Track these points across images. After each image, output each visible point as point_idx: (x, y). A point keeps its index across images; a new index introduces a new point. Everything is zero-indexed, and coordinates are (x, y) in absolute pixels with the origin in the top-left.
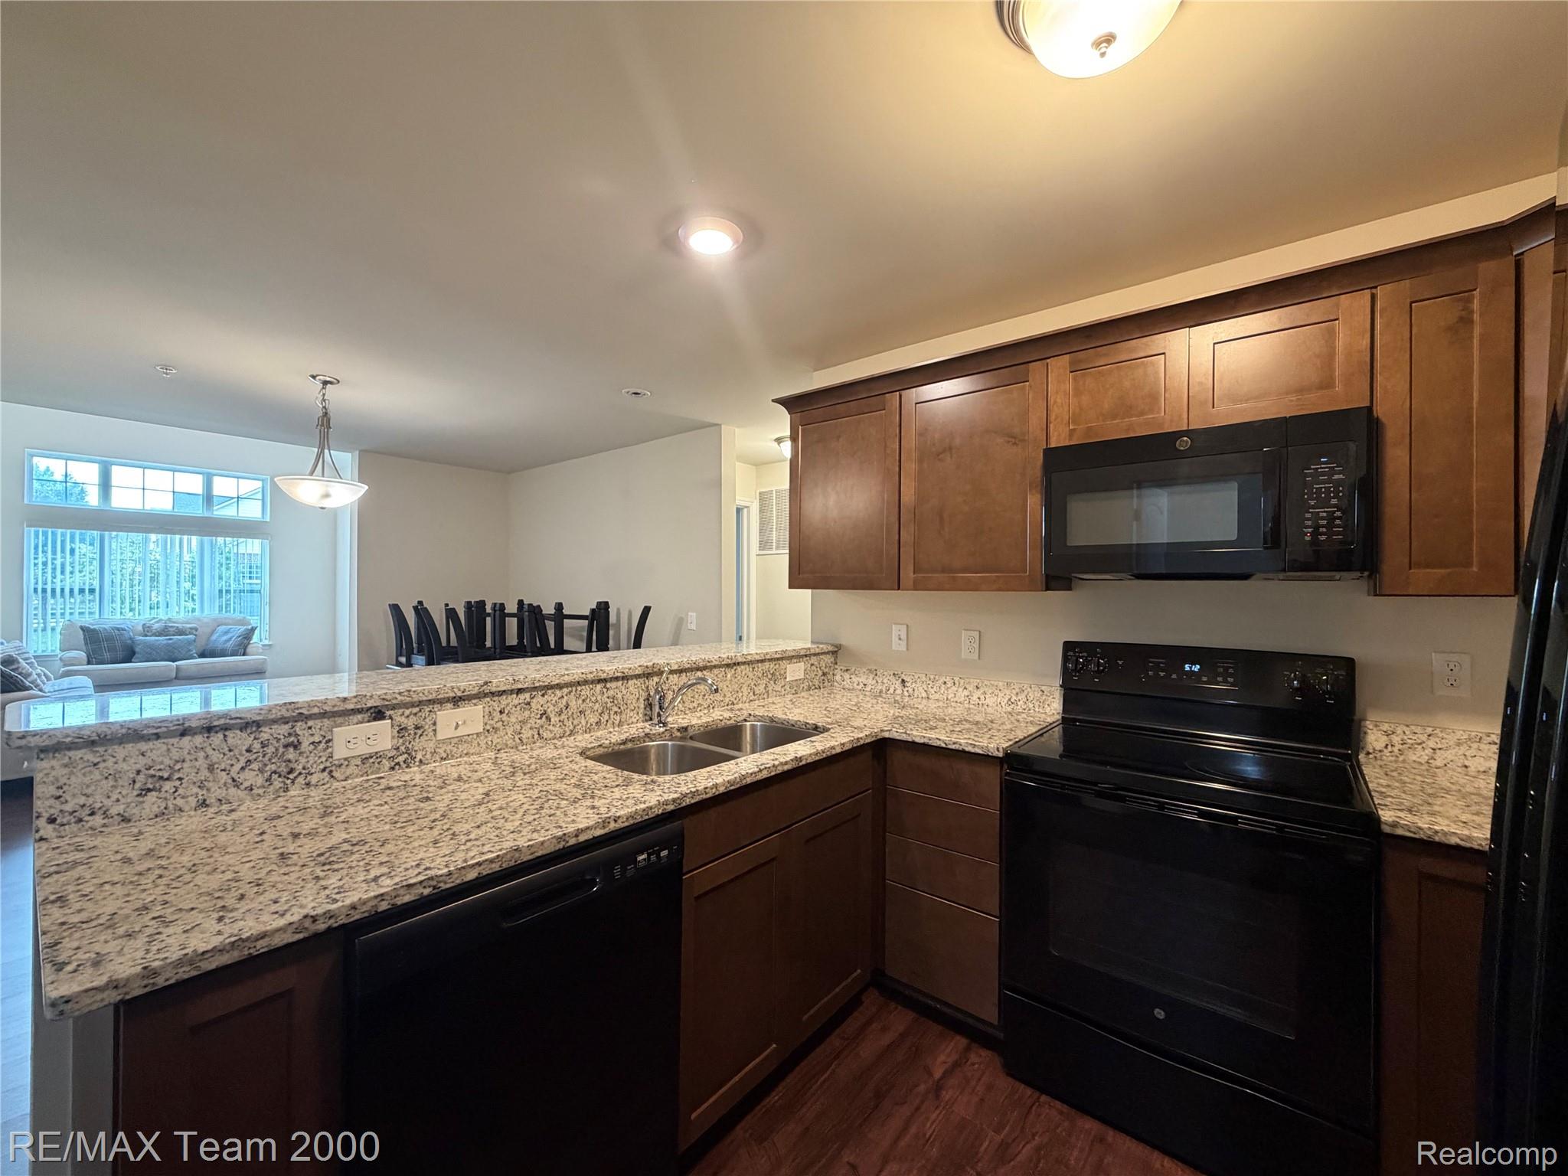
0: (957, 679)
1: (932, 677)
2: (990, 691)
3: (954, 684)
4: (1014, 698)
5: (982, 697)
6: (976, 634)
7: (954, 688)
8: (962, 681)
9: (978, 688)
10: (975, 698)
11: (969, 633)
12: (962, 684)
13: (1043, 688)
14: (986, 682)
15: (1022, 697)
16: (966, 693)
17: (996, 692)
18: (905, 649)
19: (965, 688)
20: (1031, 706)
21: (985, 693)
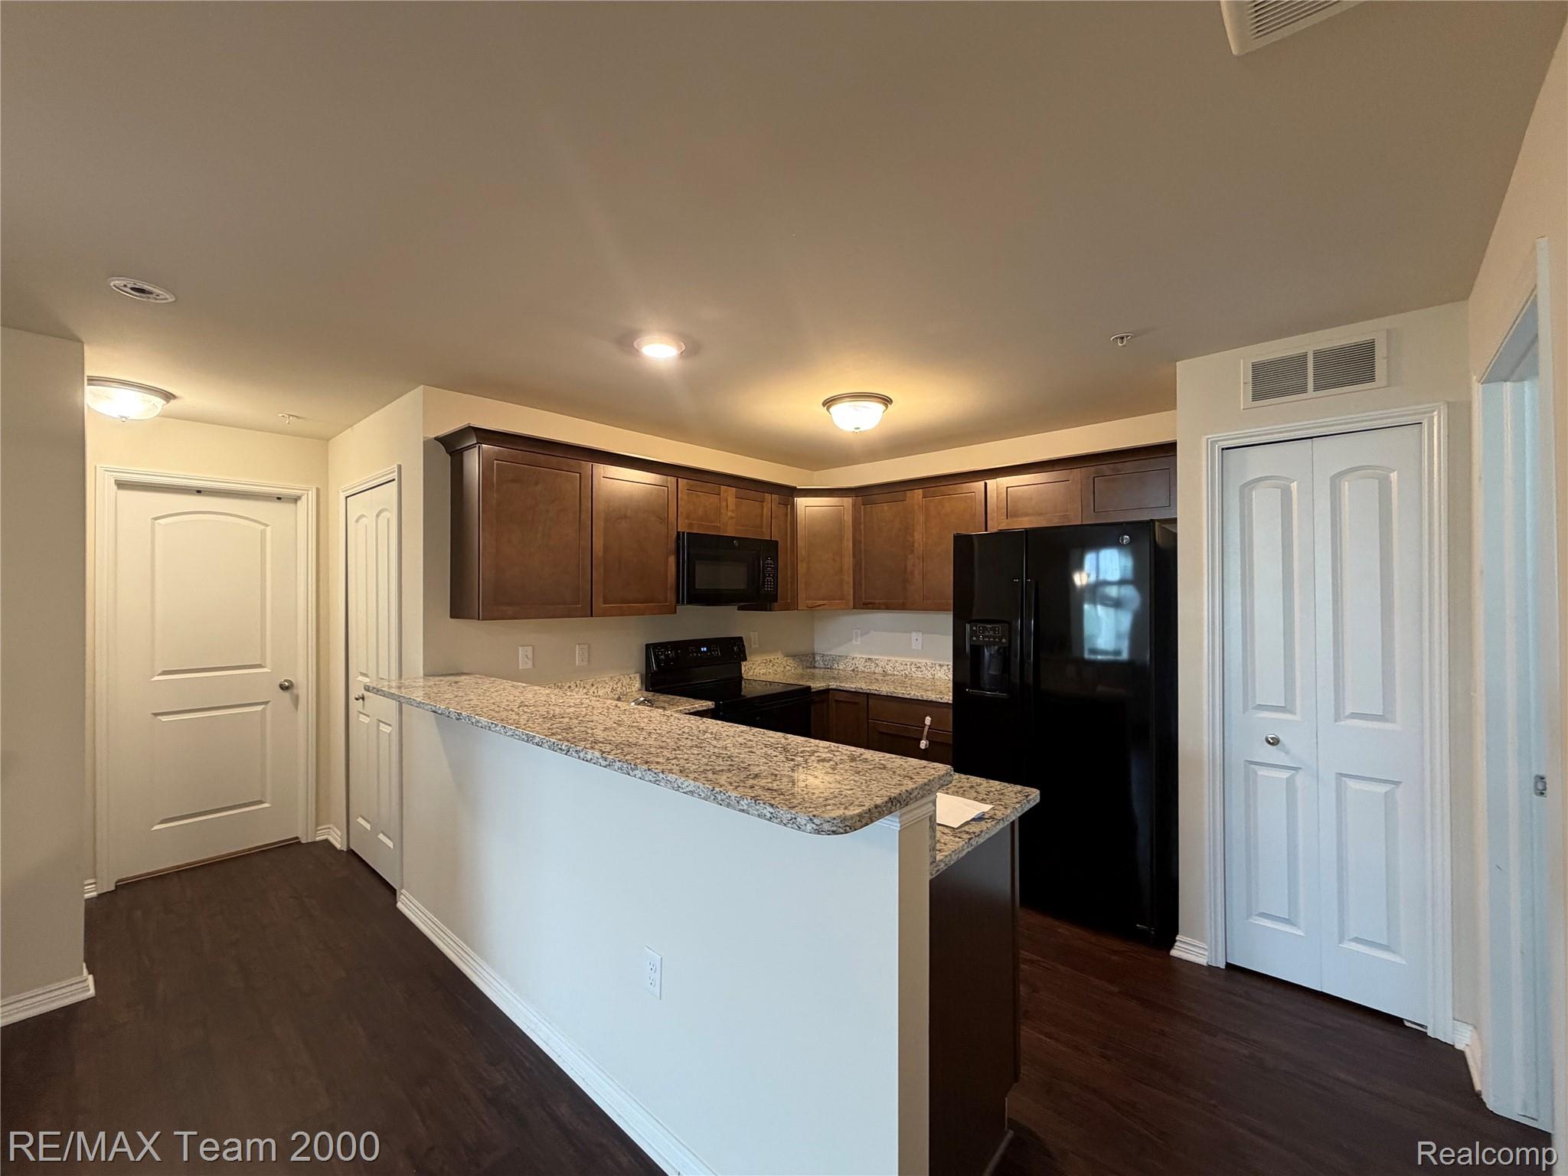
0: (578, 682)
1: (560, 684)
2: (601, 685)
3: (577, 686)
4: (615, 686)
5: (596, 691)
6: (586, 647)
7: (577, 689)
8: (582, 683)
9: (593, 685)
10: (591, 692)
11: (582, 646)
12: (582, 685)
13: (631, 676)
14: (599, 680)
15: (619, 685)
16: (585, 691)
17: (605, 685)
18: (531, 667)
19: (584, 688)
20: (624, 689)
21: (597, 688)
